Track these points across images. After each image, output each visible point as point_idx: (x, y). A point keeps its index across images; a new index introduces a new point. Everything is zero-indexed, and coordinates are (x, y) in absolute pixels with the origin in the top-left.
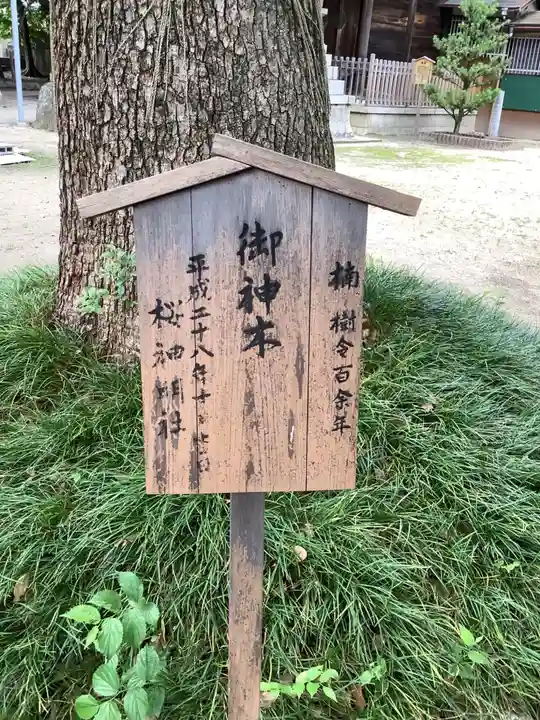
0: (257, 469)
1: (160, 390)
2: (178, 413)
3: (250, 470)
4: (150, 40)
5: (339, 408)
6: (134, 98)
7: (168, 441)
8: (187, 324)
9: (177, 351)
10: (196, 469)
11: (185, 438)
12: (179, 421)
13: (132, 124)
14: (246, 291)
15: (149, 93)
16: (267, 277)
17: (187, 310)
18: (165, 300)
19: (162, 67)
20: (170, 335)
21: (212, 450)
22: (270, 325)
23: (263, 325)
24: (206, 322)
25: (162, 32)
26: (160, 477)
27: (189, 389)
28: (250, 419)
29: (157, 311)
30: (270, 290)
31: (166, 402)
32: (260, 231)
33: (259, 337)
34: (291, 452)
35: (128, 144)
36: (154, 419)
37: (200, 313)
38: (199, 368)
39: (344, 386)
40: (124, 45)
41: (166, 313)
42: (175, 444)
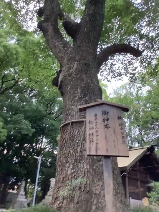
0: (108, 150)
1: (90, 135)
2: (93, 139)
3: (107, 150)
4: (80, 140)
5: (123, 139)
6: (76, 151)
7: (91, 144)
8: (94, 124)
9: (93, 128)
10: (97, 150)
11: (94, 143)
12: (93, 140)
13: (75, 156)
14: (104, 119)
15: (79, 150)
16: (107, 118)
17: (94, 122)
18: (91, 120)
19: (82, 145)
20: (91, 126)
21: (99, 146)
22: (108, 125)
23: (107, 125)
24: (98, 124)
25: (82, 139)
26: (90, 151)
27: (95, 134)
28: (106, 140)
29: (89, 122)
30: (108, 120)
31: (91, 136)
32: (105, 112)
33: (107, 126)
34: (115, 147)
35: (73, 160)
36: (89, 140)
37: (96, 122)
38: (97, 131)
39: (123, 135)
40: (74, 142)
41: (91, 122)
42: (92, 144)
